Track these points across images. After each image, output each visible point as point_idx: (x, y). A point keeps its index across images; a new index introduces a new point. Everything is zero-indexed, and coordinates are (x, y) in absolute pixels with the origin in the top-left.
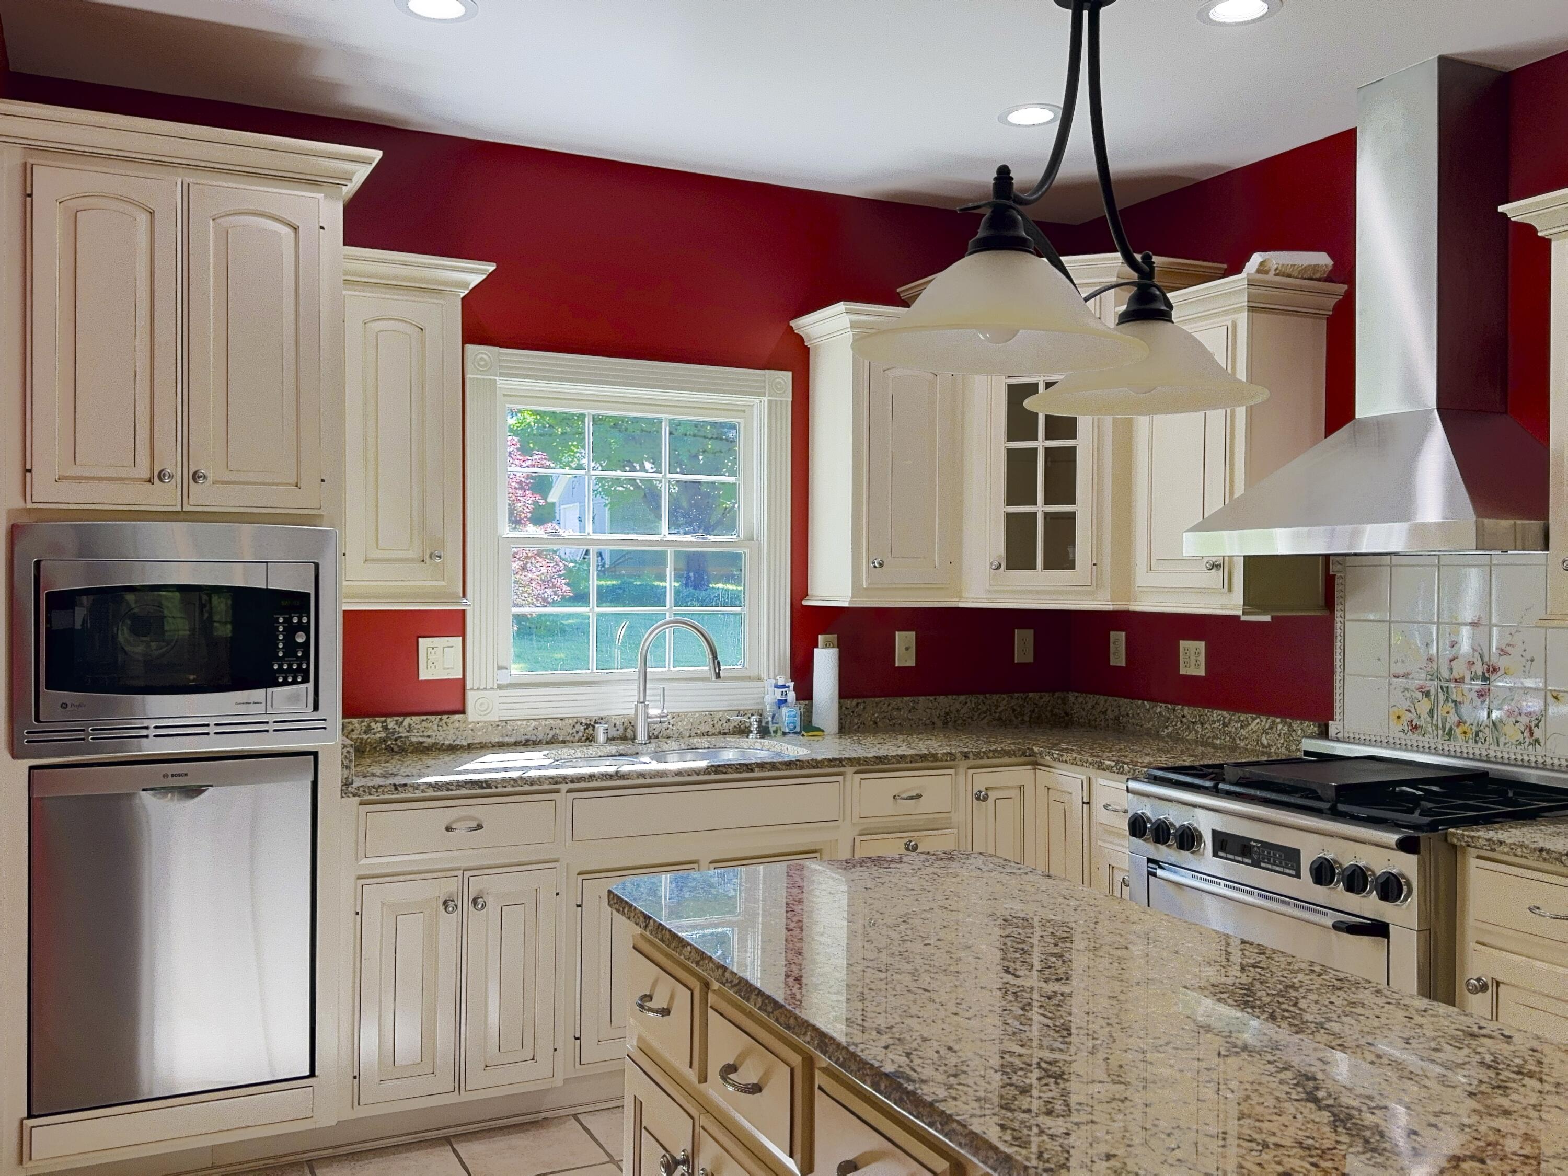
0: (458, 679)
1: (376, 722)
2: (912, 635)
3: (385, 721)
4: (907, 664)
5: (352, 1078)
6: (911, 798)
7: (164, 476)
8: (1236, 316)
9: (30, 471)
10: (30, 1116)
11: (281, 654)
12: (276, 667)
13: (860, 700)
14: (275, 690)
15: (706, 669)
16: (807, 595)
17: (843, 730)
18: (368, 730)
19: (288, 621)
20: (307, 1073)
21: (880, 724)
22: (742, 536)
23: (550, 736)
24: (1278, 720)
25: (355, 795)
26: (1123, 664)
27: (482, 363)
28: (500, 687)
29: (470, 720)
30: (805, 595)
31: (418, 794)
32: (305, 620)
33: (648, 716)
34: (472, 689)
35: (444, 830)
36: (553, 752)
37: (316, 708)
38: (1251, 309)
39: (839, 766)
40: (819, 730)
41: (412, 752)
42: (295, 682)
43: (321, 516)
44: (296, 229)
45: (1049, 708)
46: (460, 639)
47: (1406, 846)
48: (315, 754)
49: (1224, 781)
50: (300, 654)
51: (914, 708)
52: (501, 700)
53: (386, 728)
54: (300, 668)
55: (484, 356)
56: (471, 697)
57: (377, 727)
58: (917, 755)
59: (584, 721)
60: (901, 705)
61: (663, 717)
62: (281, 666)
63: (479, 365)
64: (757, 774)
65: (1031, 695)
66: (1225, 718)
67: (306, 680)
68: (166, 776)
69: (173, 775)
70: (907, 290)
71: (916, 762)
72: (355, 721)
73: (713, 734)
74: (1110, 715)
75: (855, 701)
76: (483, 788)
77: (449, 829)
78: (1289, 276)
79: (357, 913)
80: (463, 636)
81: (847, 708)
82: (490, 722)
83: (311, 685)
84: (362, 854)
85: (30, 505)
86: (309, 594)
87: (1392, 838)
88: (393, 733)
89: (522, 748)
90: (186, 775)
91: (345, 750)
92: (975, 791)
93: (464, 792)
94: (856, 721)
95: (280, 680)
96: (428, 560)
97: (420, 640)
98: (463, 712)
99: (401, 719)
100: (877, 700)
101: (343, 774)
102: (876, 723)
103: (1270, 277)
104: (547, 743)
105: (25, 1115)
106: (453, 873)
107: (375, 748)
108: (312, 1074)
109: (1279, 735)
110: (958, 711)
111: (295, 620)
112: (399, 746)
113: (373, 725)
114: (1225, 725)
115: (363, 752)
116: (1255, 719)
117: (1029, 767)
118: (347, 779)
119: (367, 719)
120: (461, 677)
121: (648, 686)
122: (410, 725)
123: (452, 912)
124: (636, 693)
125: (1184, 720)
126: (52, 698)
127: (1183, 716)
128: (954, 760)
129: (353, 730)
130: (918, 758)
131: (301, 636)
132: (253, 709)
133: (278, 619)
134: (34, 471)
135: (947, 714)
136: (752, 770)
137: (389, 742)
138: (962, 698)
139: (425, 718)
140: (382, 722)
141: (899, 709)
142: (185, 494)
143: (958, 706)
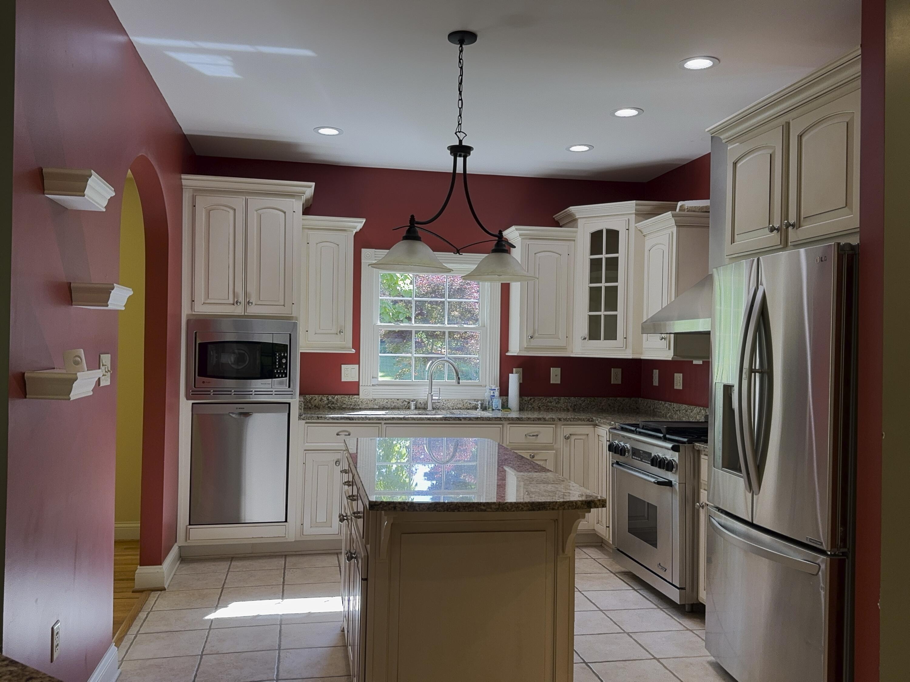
0: (357, 381)
1: (324, 397)
2: (559, 370)
3: (328, 397)
4: (558, 383)
5: (301, 525)
6: (533, 436)
7: (238, 302)
8: (673, 229)
9: (194, 301)
10: (190, 525)
11: (277, 367)
12: (275, 371)
13: (532, 397)
14: (274, 379)
15: (454, 381)
16: (508, 351)
17: (521, 409)
18: (321, 400)
19: (280, 354)
20: (284, 520)
21: (541, 408)
22: (480, 325)
23: (393, 406)
24: (702, 408)
25: (303, 419)
26: (657, 385)
27: (368, 256)
28: (373, 385)
29: (361, 398)
30: (507, 351)
31: (326, 421)
32: (286, 355)
33: (432, 399)
34: (362, 386)
35: (336, 434)
36: (391, 411)
37: (289, 387)
38: (678, 226)
39: (499, 421)
40: (510, 409)
41: (338, 409)
42: (282, 377)
43: (293, 317)
44: (285, 213)
45: (628, 405)
46: (358, 365)
47: (675, 449)
48: (289, 404)
49: (639, 428)
50: (284, 367)
51: (558, 402)
52: (374, 391)
53: (328, 399)
54: (284, 372)
55: (369, 253)
56: (361, 388)
57: (325, 399)
58: (536, 418)
59: (407, 400)
60: (552, 400)
61: (439, 400)
62: (277, 371)
63: (366, 256)
64: (463, 422)
65: (618, 398)
66: (686, 408)
67: (286, 376)
68: (237, 408)
69: (239, 408)
70: (557, 216)
71: (536, 421)
72: (316, 396)
73: (463, 409)
74: (652, 408)
75: (529, 398)
76: (350, 420)
77: (338, 435)
78: (694, 211)
79: (304, 463)
80: (359, 364)
81: (525, 401)
82: (369, 399)
83: (288, 378)
84: (305, 442)
85: (194, 313)
86: (287, 345)
87: (670, 446)
88: (331, 402)
89: (381, 410)
90: (244, 408)
91: (300, 403)
92: (564, 435)
93: (343, 421)
94: (530, 406)
95: (277, 376)
96: (338, 333)
97: (342, 365)
98: (358, 395)
99: (333, 396)
100: (540, 397)
101: (299, 412)
102: (539, 408)
103: (686, 213)
104: (392, 409)
105: (188, 524)
106: (340, 451)
107: (324, 407)
108: (286, 521)
109: (702, 415)
110: (580, 404)
111: (282, 355)
112: (333, 407)
113: (323, 398)
114: (686, 411)
115: (319, 408)
116: (695, 408)
117: (592, 426)
118: (301, 413)
119: (321, 396)
120: (358, 380)
121: (433, 388)
122: (337, 399)
123: (338, 466)
124: (428, 390)
125: (674, 409)
126: (200, 379)
127: (674, 408)
128: (554, 421)
129: (315, 400)
130: (537, 419)
131: (284, 361)
132: (267, 386)
133: (276, 354)
134: (195, 301)
135: (575, 405)
136: (461, 420)
137: (329, 405)
138: (583, 398)
139: (343, 396)
140: (327, 397)
141: (551, 402)
142: (245, 309)
143: (580, 402)
